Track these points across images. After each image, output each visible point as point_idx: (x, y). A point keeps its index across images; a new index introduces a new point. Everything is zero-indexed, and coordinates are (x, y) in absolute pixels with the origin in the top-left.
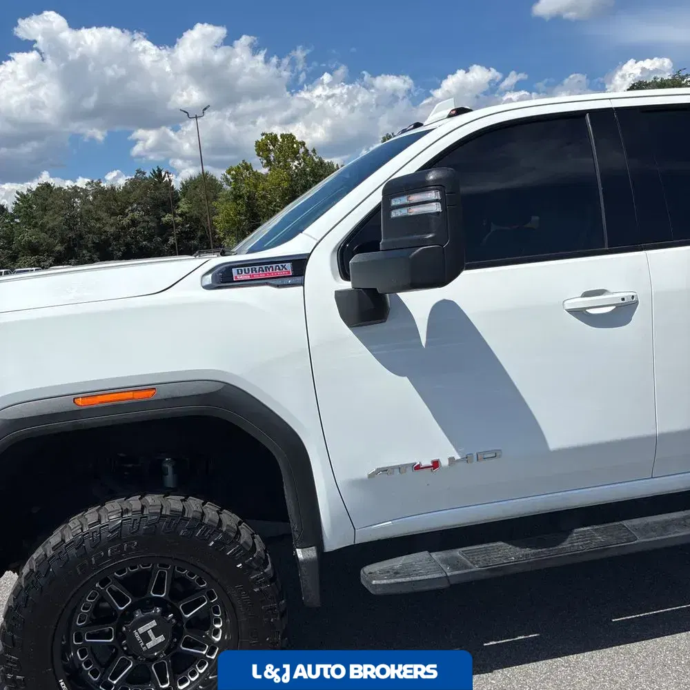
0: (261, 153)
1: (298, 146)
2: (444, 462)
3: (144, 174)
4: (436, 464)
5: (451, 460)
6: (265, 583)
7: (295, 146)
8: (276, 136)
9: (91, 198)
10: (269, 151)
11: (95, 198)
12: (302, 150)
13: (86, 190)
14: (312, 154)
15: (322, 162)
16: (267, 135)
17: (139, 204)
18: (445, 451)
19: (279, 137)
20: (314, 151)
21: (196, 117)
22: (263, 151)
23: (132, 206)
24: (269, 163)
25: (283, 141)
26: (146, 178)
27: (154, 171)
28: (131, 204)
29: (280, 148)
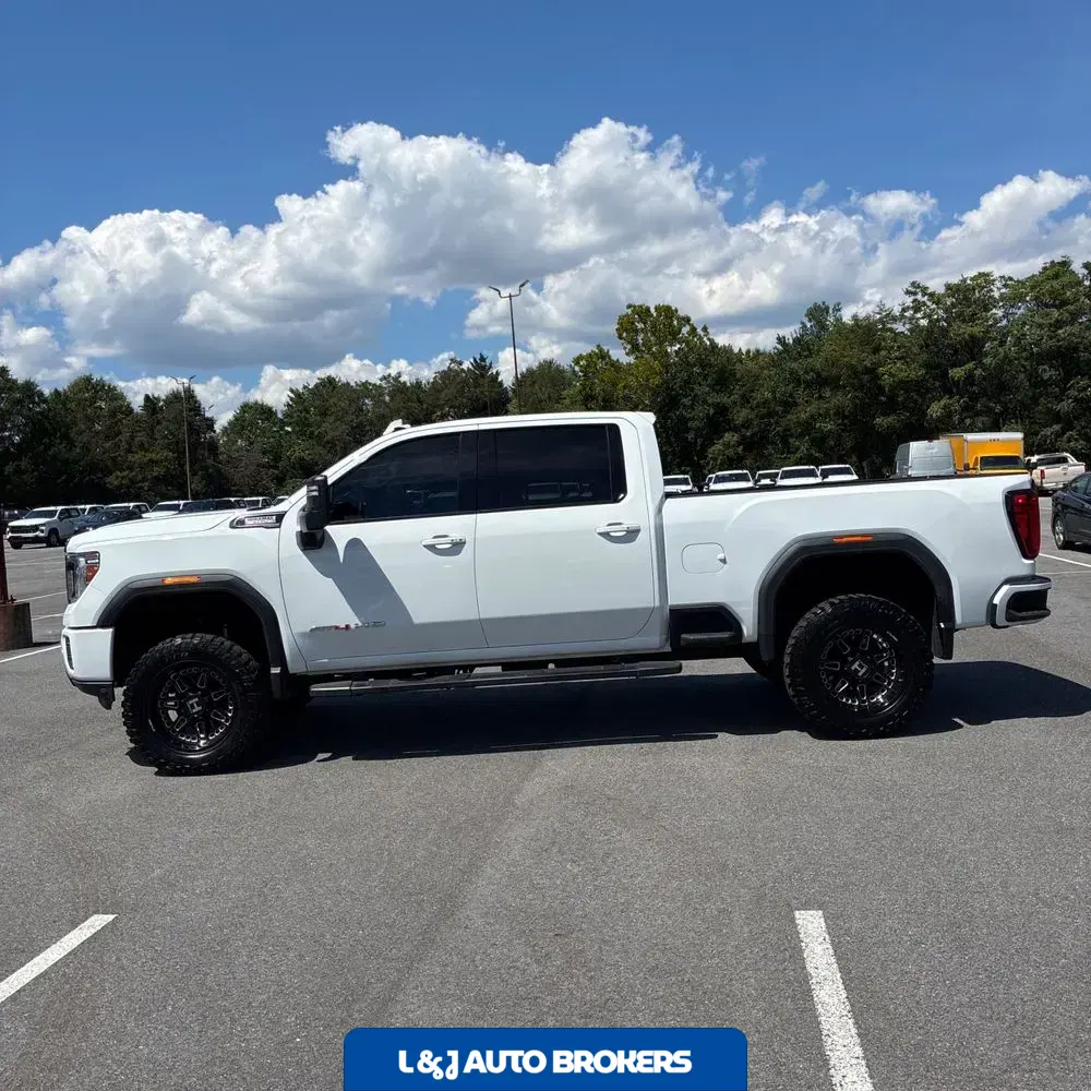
0: (625, 335)
1: (679, 323)
2: (353, 626)
3: (461, 363)
4: (347, 627)
5: (356, 625)
6: (250, 681)
7: (675, 323)
8: (648, 309)
9: (387, 398)
10: (636, 331)
11: (392, 400)
12: (685, 330)
13: (380, 386)
14: (702, 334)
15: (714, 345)
16: (635, 307)
17: (451, 407)
18: (353, 621)
19: (652, 310)
20: (705, 329)
21: (511, 297)
22: (626, 330)
23: (442, 409)
24: (635, 348)
25: (659, 315)
26: (463, 370)
27: (475, 360)
28: (441, 407)
29: (654, 326)
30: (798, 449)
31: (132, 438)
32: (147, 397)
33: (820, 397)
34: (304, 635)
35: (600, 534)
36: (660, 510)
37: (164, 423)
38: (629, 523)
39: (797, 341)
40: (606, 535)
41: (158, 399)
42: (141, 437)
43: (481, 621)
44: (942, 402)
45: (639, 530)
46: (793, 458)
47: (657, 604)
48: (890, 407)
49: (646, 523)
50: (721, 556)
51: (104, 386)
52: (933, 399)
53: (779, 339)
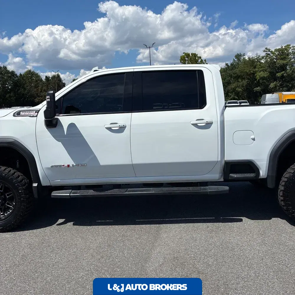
0: (182, 61)
1: (198, 59)
2: (71, 166)
4: (68, 166)
5: (73, 165)
6: (23, 190)
7: (197, 58)
10: (185, 60)
14: (204, 62)
16: (185, 53)
18: (71, 162)
19: (190, 54)
20: (205, 60)
21: (150, 47)
22: (183, 60)
25: (192, 56)
29: (191, 59)
30: (231, 96)
31: (42, 88)
32: (46, 77)
33: (238, 81)
34: (48, 168)
35: (193, 124)
36: (222, 113)
37: (51, 84)
38: (207, 119)
39: (232, 65)
40: (195, 125)
41: (49, 77)
42: (44, 88)
43: (132, 165)
44: (274, 83)
45: (212, 123)
46: (230, 98)
47: (219, 159)
48: (258, 84)
49: (216, 119)
50: (253, 137)
51: (34, 73)
52: (271, 82)
53: (226, 64)
